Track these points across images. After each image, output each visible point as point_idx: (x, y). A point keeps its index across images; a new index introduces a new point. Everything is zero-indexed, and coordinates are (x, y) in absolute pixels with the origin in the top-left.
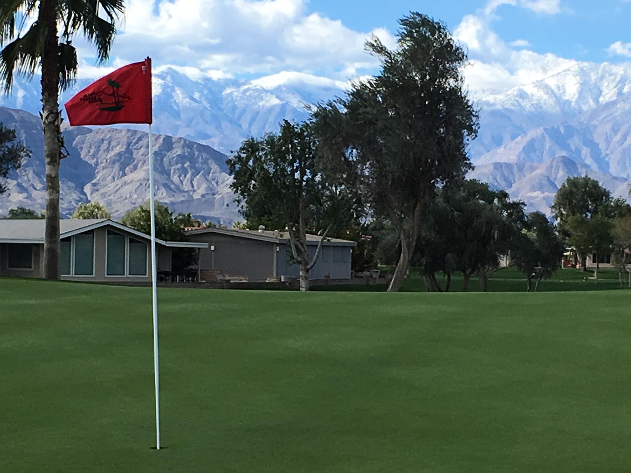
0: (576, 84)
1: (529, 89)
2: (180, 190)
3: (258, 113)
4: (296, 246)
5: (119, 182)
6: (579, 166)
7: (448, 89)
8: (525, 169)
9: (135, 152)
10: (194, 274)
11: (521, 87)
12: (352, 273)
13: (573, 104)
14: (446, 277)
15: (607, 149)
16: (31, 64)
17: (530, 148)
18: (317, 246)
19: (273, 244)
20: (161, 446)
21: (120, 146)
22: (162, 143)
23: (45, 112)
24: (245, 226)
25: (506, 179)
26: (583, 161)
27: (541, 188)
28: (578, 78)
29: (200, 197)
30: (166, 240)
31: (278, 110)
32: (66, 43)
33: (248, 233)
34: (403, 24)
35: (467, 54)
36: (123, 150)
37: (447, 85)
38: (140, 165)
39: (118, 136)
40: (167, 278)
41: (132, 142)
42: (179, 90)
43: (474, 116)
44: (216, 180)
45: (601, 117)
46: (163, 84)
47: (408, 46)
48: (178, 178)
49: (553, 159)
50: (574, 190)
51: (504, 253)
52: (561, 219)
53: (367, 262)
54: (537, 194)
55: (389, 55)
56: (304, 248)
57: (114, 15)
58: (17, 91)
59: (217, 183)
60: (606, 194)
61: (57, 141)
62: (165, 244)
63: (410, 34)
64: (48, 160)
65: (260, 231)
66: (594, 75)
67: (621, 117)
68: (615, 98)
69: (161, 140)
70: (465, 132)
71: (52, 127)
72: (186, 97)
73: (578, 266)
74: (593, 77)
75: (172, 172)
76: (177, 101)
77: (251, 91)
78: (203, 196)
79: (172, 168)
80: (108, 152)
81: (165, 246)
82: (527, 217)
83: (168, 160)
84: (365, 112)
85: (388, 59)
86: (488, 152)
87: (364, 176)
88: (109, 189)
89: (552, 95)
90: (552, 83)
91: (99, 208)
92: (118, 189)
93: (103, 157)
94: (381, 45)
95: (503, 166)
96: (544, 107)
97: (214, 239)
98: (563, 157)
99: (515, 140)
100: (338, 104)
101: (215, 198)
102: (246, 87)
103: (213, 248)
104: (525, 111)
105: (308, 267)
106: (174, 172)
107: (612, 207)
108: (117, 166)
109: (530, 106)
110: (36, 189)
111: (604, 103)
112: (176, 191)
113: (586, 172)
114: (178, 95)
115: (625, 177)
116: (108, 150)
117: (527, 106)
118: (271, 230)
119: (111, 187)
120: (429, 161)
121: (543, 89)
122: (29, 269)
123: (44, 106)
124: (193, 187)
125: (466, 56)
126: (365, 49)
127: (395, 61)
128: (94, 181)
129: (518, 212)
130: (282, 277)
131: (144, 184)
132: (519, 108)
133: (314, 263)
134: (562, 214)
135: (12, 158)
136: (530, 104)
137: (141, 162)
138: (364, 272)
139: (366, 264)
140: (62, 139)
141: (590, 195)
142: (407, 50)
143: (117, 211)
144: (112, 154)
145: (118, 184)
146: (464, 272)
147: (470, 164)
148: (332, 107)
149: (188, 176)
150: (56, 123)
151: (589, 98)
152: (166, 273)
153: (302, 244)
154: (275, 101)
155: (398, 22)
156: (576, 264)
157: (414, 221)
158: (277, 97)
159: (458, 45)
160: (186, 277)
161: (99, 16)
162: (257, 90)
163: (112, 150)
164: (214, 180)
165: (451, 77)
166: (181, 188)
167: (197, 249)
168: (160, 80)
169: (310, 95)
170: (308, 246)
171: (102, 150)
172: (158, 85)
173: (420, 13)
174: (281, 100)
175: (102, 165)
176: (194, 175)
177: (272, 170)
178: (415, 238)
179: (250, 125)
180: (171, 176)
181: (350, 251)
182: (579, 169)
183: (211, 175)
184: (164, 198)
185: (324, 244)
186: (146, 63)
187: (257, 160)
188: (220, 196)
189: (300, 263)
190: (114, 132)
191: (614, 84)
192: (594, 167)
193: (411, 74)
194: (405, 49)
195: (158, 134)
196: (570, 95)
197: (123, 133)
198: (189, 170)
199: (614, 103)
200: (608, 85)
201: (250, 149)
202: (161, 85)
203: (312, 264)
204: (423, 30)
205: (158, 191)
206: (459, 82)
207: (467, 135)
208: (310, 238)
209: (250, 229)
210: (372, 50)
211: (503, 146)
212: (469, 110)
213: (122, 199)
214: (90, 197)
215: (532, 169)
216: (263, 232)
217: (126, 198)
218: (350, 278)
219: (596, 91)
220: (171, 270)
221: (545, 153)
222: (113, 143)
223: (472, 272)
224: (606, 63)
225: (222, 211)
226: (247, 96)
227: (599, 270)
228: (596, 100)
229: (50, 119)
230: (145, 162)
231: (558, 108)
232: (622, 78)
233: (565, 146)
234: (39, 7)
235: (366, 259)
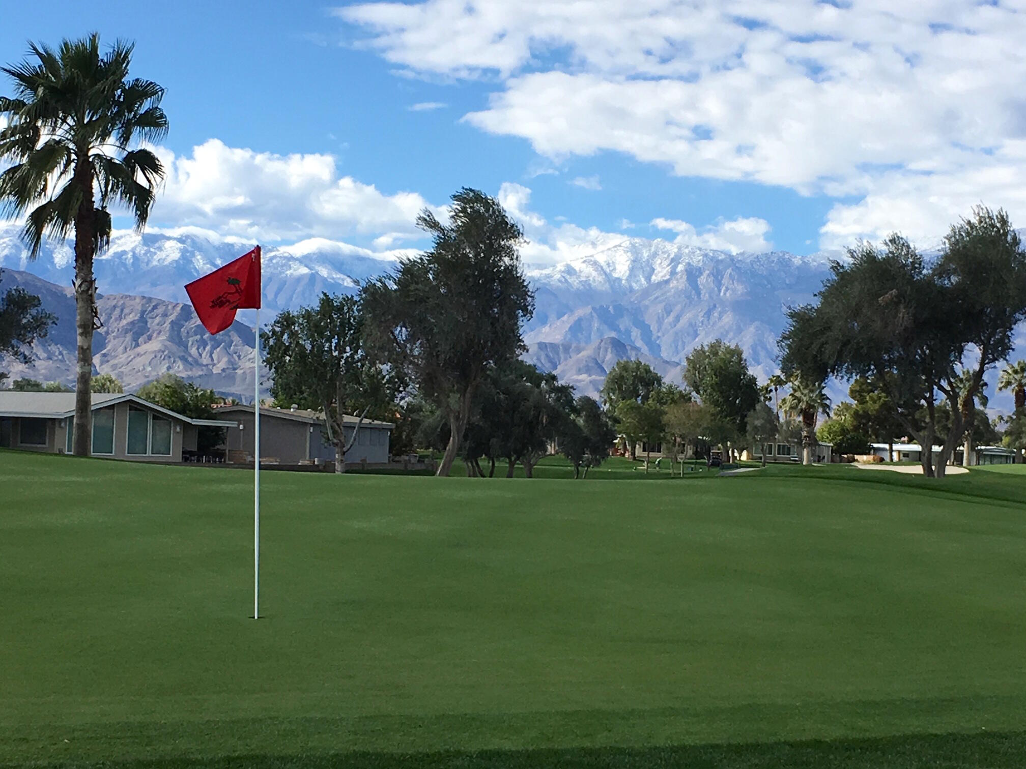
0: (627, 261)
1: (577, 266)
2: (197, 363)
3: (285, 282)
4: (332, 427)
5: (132, 353)
6: (628, 348)
7: (502, 268)
8: (571, 350)
9: (150, 321)
10: (221, 455)
11: (569, 263)
12: (389, 457)
13: (623, 282)
14: (491, 464)
15: (658, 331)
16: (62, 229)
17: (577, 328)
18: (355, 427)
19: (306, 424)
20: (260, 616)
21: (133, 314)
22: (179, 312)
23: (79, 280)
24: (276, 404)
25: (550, 360)
26: (634, 343)
27: (588, 370)
28: (629, 254)
29: (220, 372)
30: (192, 418)
31: (306, 281)
32: (100, 209)
33: (279, 412)
34: (456, 200)
35: (523, 231)
36: (136, 318)
37: (502, 263)
38: (155, 335)
39: (132, 303)
40: (193, 458)
41: (146, 311)
42: (200, 255)
43: (529, 296)
44: (238, 354)
45: (652, 298)
46: (182, 248)
47: (462, 222)
48: (197, 351)
49: (602, 341)
50: (625, 374)
51: (551, 439)
52: (611, 405)
53: (406, 446)
54: (584, 377)
55: (442, 230)
56: (341, 429)
57: (153, 181)
58: (21, 252)
59: (239, 357)
60: (659, 380)
61: (90, 312)
62: (190, 422)
63: (464, 210)
64: (79, 331)
65: (292, 410)
66: (646, 252)
67: (674, 297)
68: (668, 277)
69: (179, 309)
70: (520, 313)
71: (85, 296)
72: (207, 263)
73: (627, 455)
74: (646, 255)
75: (190, 343)
76: (197, 267)
77: (278, 259)
78: (223, 370)
79: (191, 339)
80: (120, 320)
81: (191, 424)
82: (576, 401)
83: (186, 331)
84: (417, 289)
85: (441, 235)
86: (532, 330)
87: (414, 356)
88: (120, 360)
89: (602, 272)
90: (602, 259)
91: (111, 381)
92: (130, 361)
93: (114, 327)
94: (434, 220)
95: (548, 347)
96: (593, 285)
97: (242, 418)
98: (613, 339)
99: (562, 319)
100: (388, 280)
101: (236, 373)
102: (272, 254)
103: (241, 427)
104: (572, 288)
105: (345, 449)
106: (192, 344)
107: (664, 393)
108: (129, 337)
109: (578, 283)
110: (40, 359)
111: (656, 282)
112: (195, 365)
113: (637, 355)
114: (198, 260)
115: (677, 361)
116: (120, 318)
117: (575, 284)
118: (303, 409)
119: (123, 358)
120: (482, 342)
121: (592, 265)
122: (44, 446)
123: (77, 274)
124: (212, 360)
125: (522, 234)
126: (417, 224)
127: (448, 237)
128: (103, 352)
129: (566, 397)
130: (316, 459)
131: (160, 356)
132: (566, 285)
133: (351, 446)
134: (611, 399)
135: (38, 326)
136: (578, 281)
137: (156, 332)
138: (402, 456)
139: (404, 447)
140: (96, 309)
141: (641, 380)
142: (460, 226)
143: (129, 384)
144: (124, 322)
145: (130, 356)
146: (510, 458)
147: (524, 345)
148: (381, 283)
149: (208, 348)
150: (90, 292)
151: (641, 276)
152: (191, 453)
153: (338, 425)
154: (304, 270)
155: (451, 198)
156: (625, 453)
157: (464, 403)
158: (306, 266)
159: (512, 222)
160: (213, 457)
161: (138, 181)
162: (285, 258)
163: (125, 318)
164: (236, 353)
165: (505, 256)
166: (200, 361)
167: (226, 428)
168: (179, 243)
169: (342, 264)
170: (344, 427)
171: (113, 318)
172: (177, 249)
173: (473, 188)
174: (310, 268)
175: (113, 335)
176: (214, 348)
177: (308, 347)
178: (465, 422)
179: (276, 295)
180: (189, 348)
181: (387, 433)
182: (629, 352)
183: (232, 348)
184: (180, 371)
185: (362, 426)
186: (255, 251)
187: (293, 335)
188: (242, 371)
189: (336, 445)
190: (128, 299)
191: (667, 262)
192: (645, 349)
193: (464, 252)
194: (458, 225)
195: (175, 302)
196: (620, 272)
197: (138, 300)
198: (209, 342)
199: (667, 282)
200: (661, 263)
201: (285, 323)
202: (180, 249)
203: (349, 446)
204: (477, 206)
205: (174, 365)
206: (514, 260)
207: (522, 316)
208: (347, 419)
209: (281, 408)
210: (424, 225)
211: (549, 325)
212: (524, 291)
213: (135, 371)
214: (100, 369)
215: (579, 350)
216: (295, 411)
217: (139, 371)
218: (387, 461)
219: (648, 269)
220: (196, 450)
221: (593, 333)
222: (126, 311)
223: (518, 458)
224: (659, 240)
225: (244, 387)
226: (274, 264)
227: (650, 460)
228: (648, 278)
229: (84, 287)
230: (160, 332)
231: (607, 286)
232: (676, 256)
233: (613, 327)
234: (74, 169)
235: (404, 442)
